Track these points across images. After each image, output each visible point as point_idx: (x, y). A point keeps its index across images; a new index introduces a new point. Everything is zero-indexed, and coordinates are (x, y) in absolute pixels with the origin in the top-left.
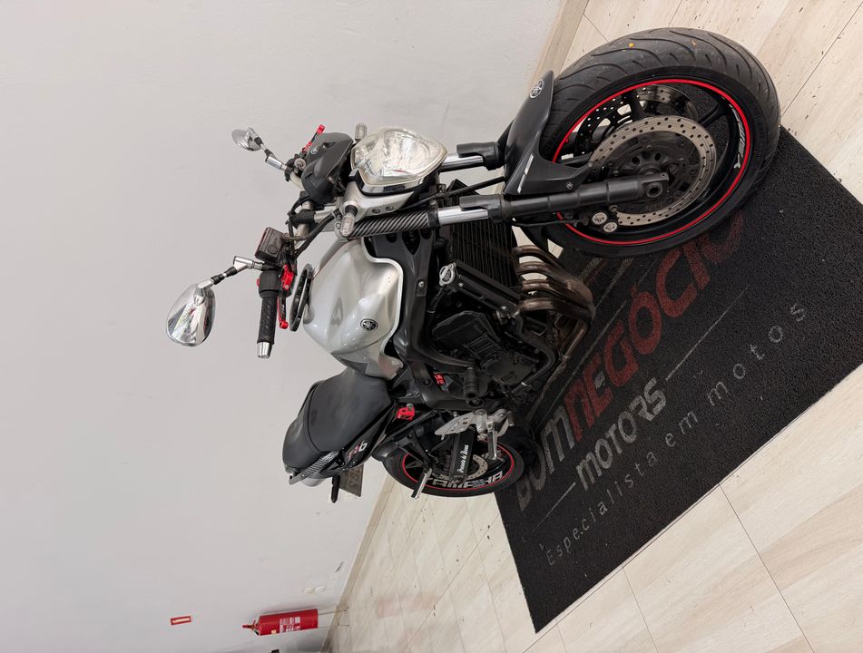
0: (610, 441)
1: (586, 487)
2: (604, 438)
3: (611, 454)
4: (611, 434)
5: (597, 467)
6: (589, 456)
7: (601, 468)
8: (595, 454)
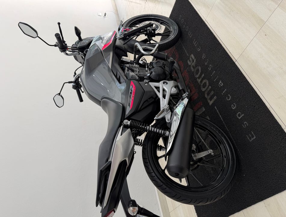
0: (201, 82)
1: (215, 97)
2: (200, 86)
3: (204, 81)
4: (199, 81)
5: (208, 90)
6: (206, 96)
7: (208, 87)
8: (205, 91)
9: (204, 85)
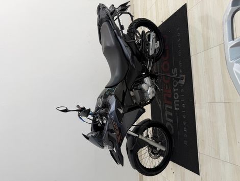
1: (178, 109)
2: (174, 93)
3: (176, 93)
4: (175, 90)
6: (175, 102)
7: (178, 99)
8: (175, 99)
9: (176, 96)
